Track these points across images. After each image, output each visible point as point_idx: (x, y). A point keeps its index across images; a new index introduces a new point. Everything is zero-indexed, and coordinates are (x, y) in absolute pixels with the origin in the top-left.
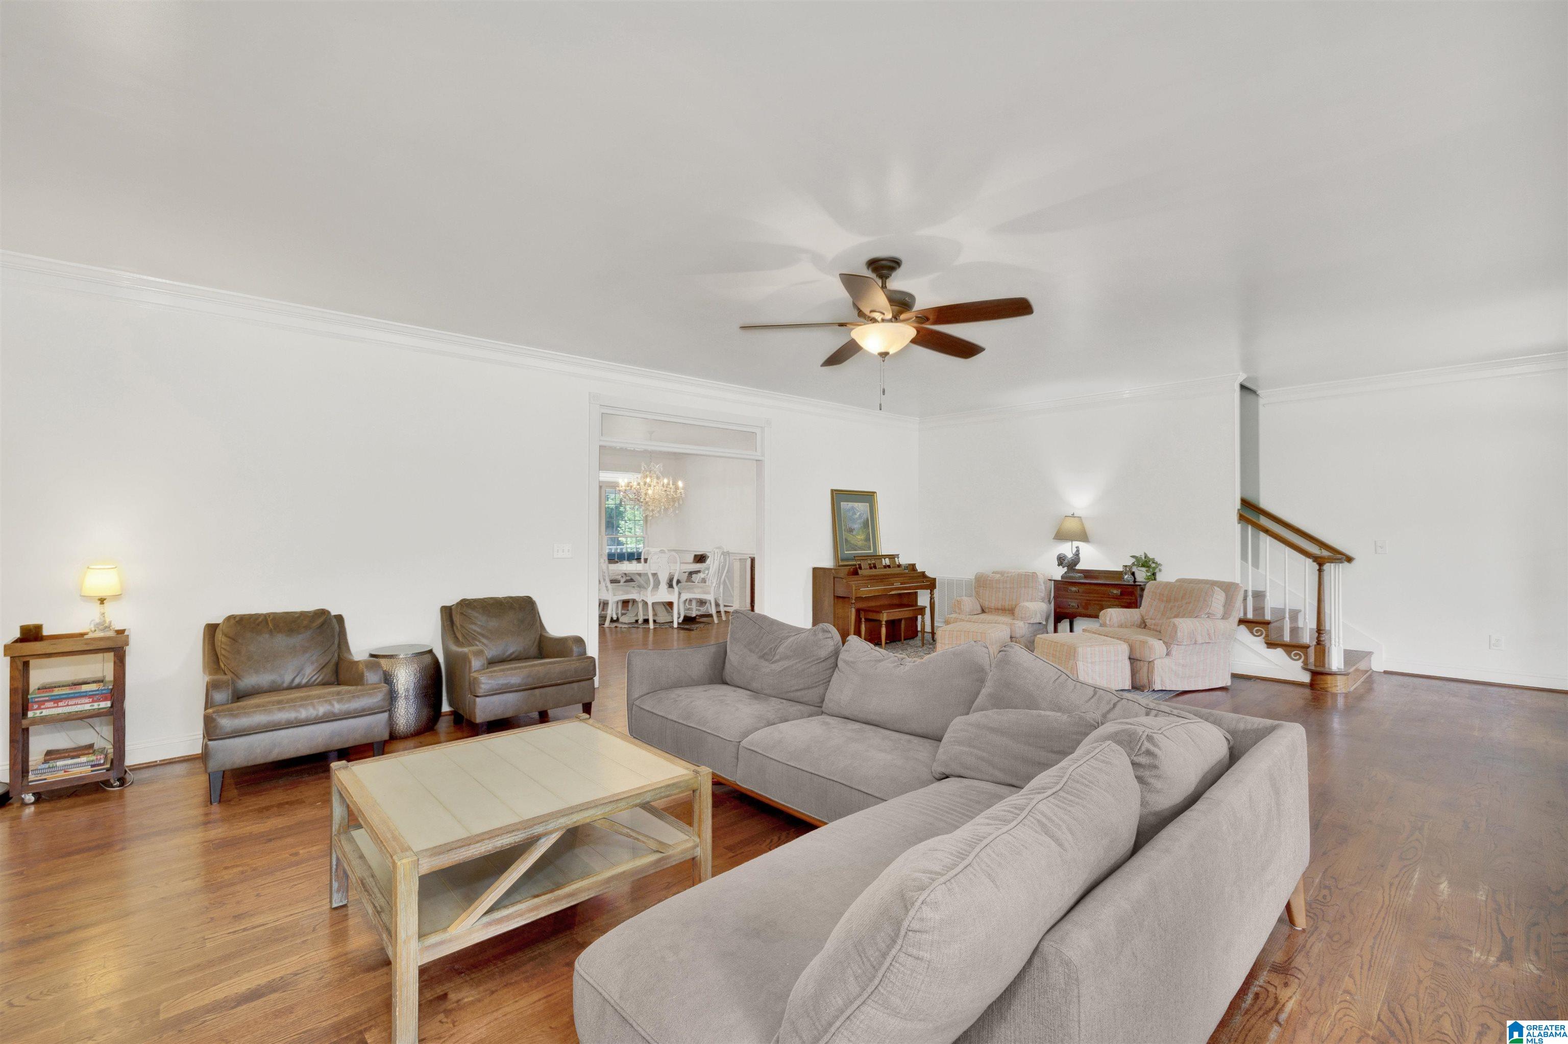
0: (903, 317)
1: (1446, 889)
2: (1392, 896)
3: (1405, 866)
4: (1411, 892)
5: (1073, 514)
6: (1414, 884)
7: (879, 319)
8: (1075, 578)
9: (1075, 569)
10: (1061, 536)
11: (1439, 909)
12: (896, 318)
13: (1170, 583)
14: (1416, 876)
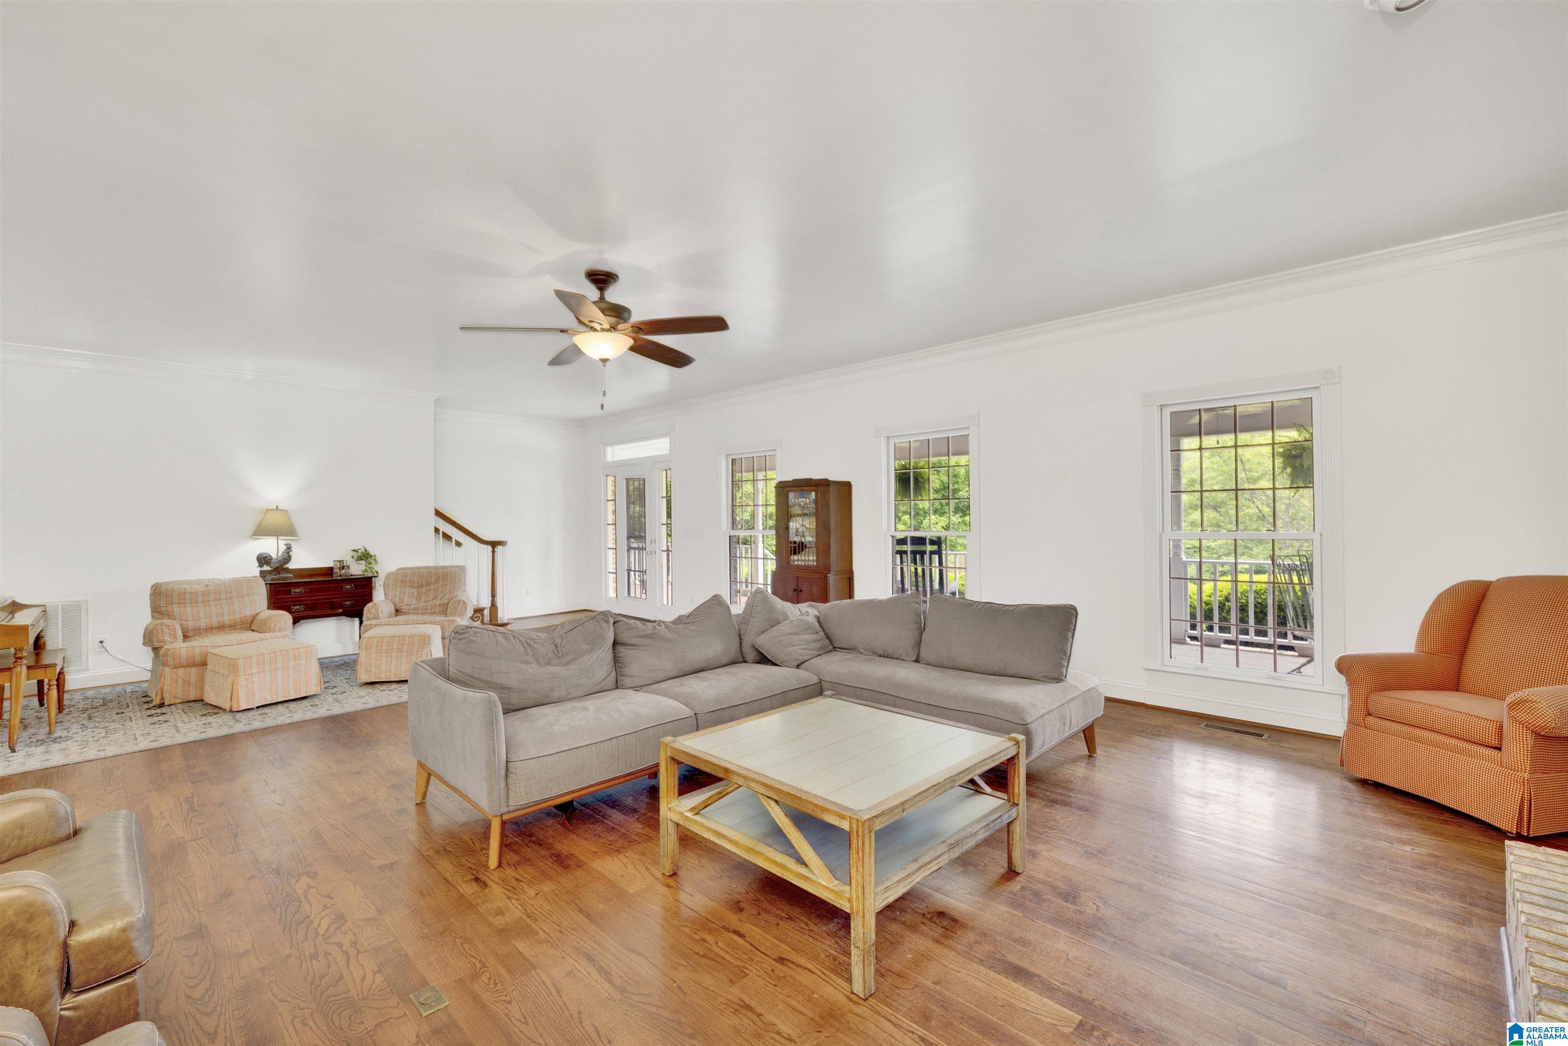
0: (620, 327)
5: (277, 507)
7: (599, 329)
8: (287, 578)
9: (287, 568)
10: (260, 532)
12: (613, 328)
13: (392, 572)
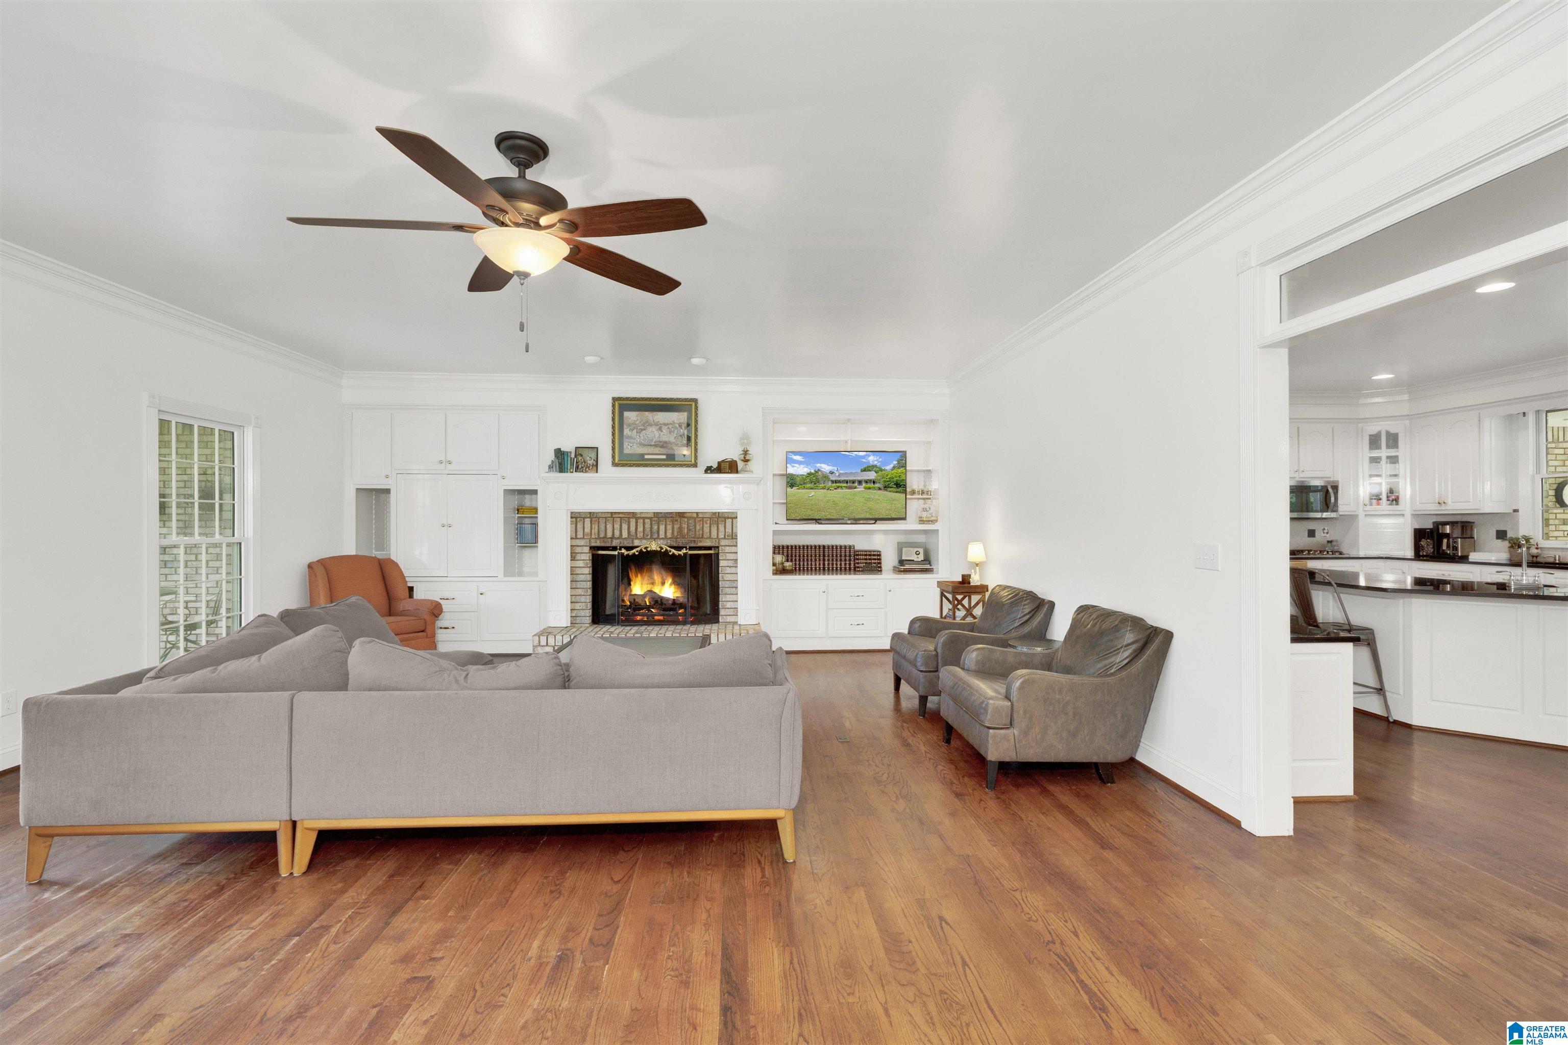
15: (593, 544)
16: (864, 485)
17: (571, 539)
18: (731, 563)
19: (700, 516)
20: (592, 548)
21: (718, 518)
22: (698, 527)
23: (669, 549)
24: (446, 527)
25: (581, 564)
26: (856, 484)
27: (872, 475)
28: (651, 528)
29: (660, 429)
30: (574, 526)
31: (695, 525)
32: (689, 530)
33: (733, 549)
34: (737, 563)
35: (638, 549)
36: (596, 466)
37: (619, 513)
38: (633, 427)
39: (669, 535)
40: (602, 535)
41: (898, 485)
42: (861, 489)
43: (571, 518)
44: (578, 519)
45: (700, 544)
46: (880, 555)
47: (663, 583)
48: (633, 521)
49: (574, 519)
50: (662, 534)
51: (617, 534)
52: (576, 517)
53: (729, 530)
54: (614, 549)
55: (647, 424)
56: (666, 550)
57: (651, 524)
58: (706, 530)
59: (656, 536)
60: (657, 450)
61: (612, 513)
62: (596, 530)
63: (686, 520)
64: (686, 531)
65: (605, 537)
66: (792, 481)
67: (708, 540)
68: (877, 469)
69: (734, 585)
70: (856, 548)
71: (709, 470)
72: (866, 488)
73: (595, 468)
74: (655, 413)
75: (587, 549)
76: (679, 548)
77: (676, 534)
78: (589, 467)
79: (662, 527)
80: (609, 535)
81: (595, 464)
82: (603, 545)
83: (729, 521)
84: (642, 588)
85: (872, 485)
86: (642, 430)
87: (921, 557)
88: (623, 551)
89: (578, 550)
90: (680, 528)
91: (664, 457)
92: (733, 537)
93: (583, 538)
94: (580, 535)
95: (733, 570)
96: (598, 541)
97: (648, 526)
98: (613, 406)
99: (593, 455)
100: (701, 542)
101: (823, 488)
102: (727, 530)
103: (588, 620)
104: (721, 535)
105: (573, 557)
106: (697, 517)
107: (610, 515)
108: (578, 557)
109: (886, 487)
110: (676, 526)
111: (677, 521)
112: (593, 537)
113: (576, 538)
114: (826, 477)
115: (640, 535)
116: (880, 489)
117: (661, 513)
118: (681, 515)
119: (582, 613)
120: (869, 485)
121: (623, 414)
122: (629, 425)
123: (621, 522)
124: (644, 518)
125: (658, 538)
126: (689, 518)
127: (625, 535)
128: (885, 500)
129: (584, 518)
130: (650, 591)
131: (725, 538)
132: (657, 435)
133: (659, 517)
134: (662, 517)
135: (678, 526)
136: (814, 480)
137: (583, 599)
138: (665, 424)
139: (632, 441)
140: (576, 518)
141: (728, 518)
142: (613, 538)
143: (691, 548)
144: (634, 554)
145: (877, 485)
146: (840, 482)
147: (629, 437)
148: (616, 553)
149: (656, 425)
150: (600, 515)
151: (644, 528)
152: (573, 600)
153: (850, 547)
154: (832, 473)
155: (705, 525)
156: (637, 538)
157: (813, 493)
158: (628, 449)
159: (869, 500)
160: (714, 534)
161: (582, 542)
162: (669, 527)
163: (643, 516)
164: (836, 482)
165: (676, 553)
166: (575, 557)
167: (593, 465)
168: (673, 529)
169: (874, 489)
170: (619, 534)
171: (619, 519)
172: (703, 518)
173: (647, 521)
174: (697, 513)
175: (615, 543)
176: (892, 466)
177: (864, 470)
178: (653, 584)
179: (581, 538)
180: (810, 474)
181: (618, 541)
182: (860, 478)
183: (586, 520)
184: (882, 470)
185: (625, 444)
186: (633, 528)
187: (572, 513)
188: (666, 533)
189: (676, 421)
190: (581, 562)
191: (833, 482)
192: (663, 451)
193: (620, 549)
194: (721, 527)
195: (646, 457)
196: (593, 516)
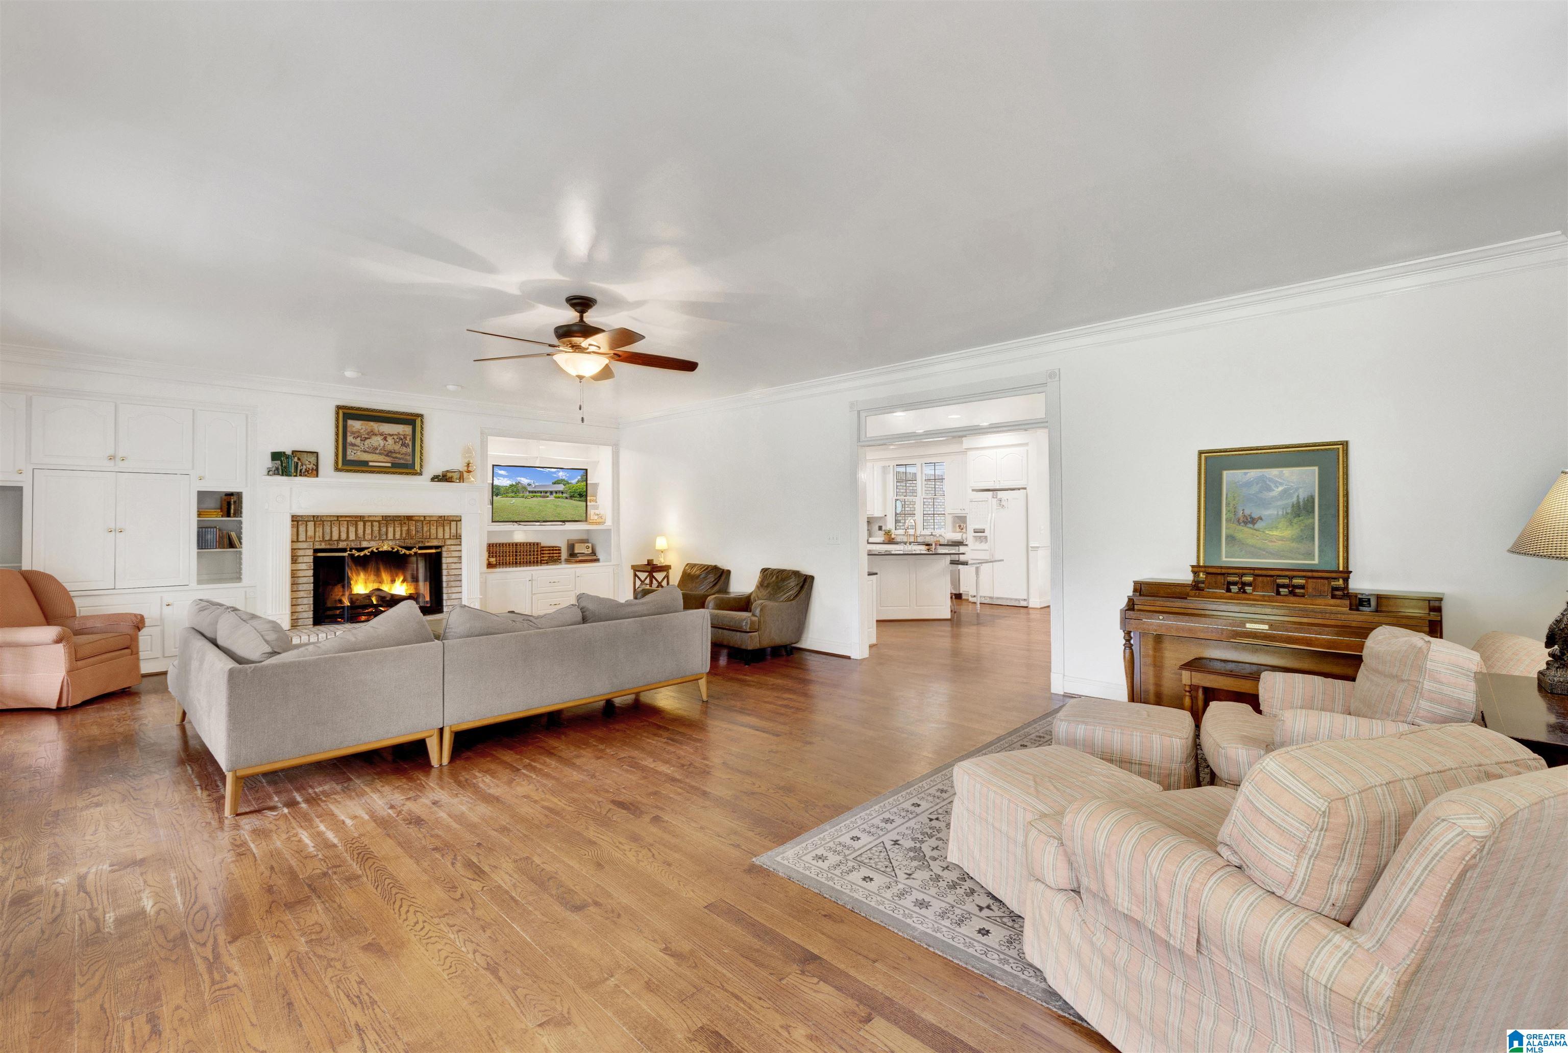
1: (146, 903)
2: (188, 870)
3: (195, 902)
4: (174, 882)
6: (176, 890)
11: (145, 882)
14: (179, 898)
15: (318, 547)
16: (554, 494)
17: (292, 542)
18: (455, 560)
19: (428, 519)
20: (316, 551)
21: (444, 521)
22: (425, 529)
23: (400, 549)
24: (113, 533)
25: (303, 566)
26: (548, 494)
27: (561, 487)
28: (380, 530)
29: (385, 439)
30: (295, 530)
31: (423, 527)
32: (417, 532)
33: (458, 548)
34: (461, 560)
35: (370, 550)
36: (314, 471)
37: (346, 516)
38: (357, 435)
39: (398, 536)
40: (327, 538)
41: (581, 495)
42: (552, 498)
43: (293, 521)
44: (300, 523)
45: (427, 544)
46: (560, 550)
47: (393, 581)
48: (361, 525)
49: (296, 523)
50: (390, 536)
51: (344, 536)
52: (296, 520)
53: (453, 531)
54: (344, 550)
55: (372, 433)
56: (398, 550)
57: (380, 527)
58: (433, 531)
59: (384, 537)
60: (381, 458)
61: (338, 517)
62: (321, 533)
63: (414, 522)
64: (414, 533)
65: (331, 540)
66: (496, 491)
67: (435, 541)
68: (565, 483)
69: (459, 579)
70: (542, 545)
71: (436, 478)
72: (555, 497)
73: (315, 472)
74: (380, 424)
75: (311, 552)
76: (409, 548)
77: (404, 535)
78: (308, 471)
79: (391, 530)
80: (335, 537)
81: (315, 468)
82: (328, 547)
83: (453, 524)
84: (366, 587)
85: (561, 495)
86: (366, 439)
87: (590, 551)
88: (354, 552)
89: (300, 553)
90: (408, 530)
91: (389, 465)
92: (458, 537)
93: (306, 541)
94: (302, 537)
95: (457, 566)
96: (323, 544)
97: (376, 528)
98: (337, 413)
99: (313, 459)
100: (428, 542)
101: (523, 497)
102: (452, 531)
103: (311, 621)
104: (447, 536)
105: (294, 559)
106: (424, 520)
107: (336, 519)
108: (300, 560)
109: (572, 497)
110: (405, 528)
111: (405, 523)
112: (317, 539)
113: (298, 541)
114: (524, 488)
115: (368, 537)
116: (567, 498)
117: (389, 516)
118: (409, 518)
119: (305, 615)
120: (558, 495)
121: (346, 422)
122: (353, 433)
123: (348, 525)
124: (372, 522)
125: (387, 539)
126: (417, 521)
127: (352, 536)
128: (572, 507)
129: (306, 522)
130: (379, 590)
131: (450, 538)
132: (382, 445)
133: (388, 520)
134: (391, 520)
135: (406, 528)
136: (515, 490)
137: (305, 601)
138: (391, 435)
139: (355, 448)
140: (298, 522)
141: (453, 521)
142: (339, 540)
143: (420, 548)
144: (365, 555)
145: (564, 495)
146: (535, 492)
147: (353, 445)
148: (346, 554)
149: (381, 434)
150: (325, 518)
151: (372, 530)
152: (294, 603)
153: (537, 544)
154: (529, 485)
155: (432, 527)
156: (365, 540)
157: (514, 500)
158: (351, 456)
159: (557, 506)
160: (440, 535)
161: (304, 545)
162: (398, 529)
163: (371, 519)
164: (532, 492)
165: (408, 552)
166: (296, 560)
167: (313, 469)
168: (401, 531)
169: (562, 498)
170: (346, 537)
171: (346, 522)
172: (430, 521)
173: (376, 524)
174: (424, 517)
175: (342, 545)
176: (576, 480)
177: (554, 483)
178: (381, 582)
179: (303, 541)
180: (512, 486)
181: (345, 543)
182: (551, 490)
183: (308, 523)
184: (568, 483)
185: (349, 451)
186: (360, 531)
187: (293, 516)
188: (394, 535)
189: (401, 433)
190: (304, 564)
191: (530, 492)
192: (388, 459)
193: (351, 550)
194: (447, 529)
195: (371, 464)
196: (317, 520)
